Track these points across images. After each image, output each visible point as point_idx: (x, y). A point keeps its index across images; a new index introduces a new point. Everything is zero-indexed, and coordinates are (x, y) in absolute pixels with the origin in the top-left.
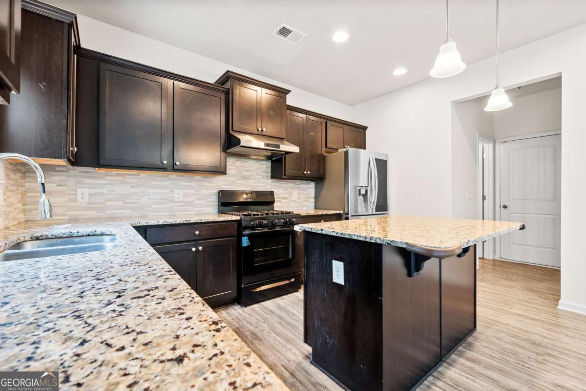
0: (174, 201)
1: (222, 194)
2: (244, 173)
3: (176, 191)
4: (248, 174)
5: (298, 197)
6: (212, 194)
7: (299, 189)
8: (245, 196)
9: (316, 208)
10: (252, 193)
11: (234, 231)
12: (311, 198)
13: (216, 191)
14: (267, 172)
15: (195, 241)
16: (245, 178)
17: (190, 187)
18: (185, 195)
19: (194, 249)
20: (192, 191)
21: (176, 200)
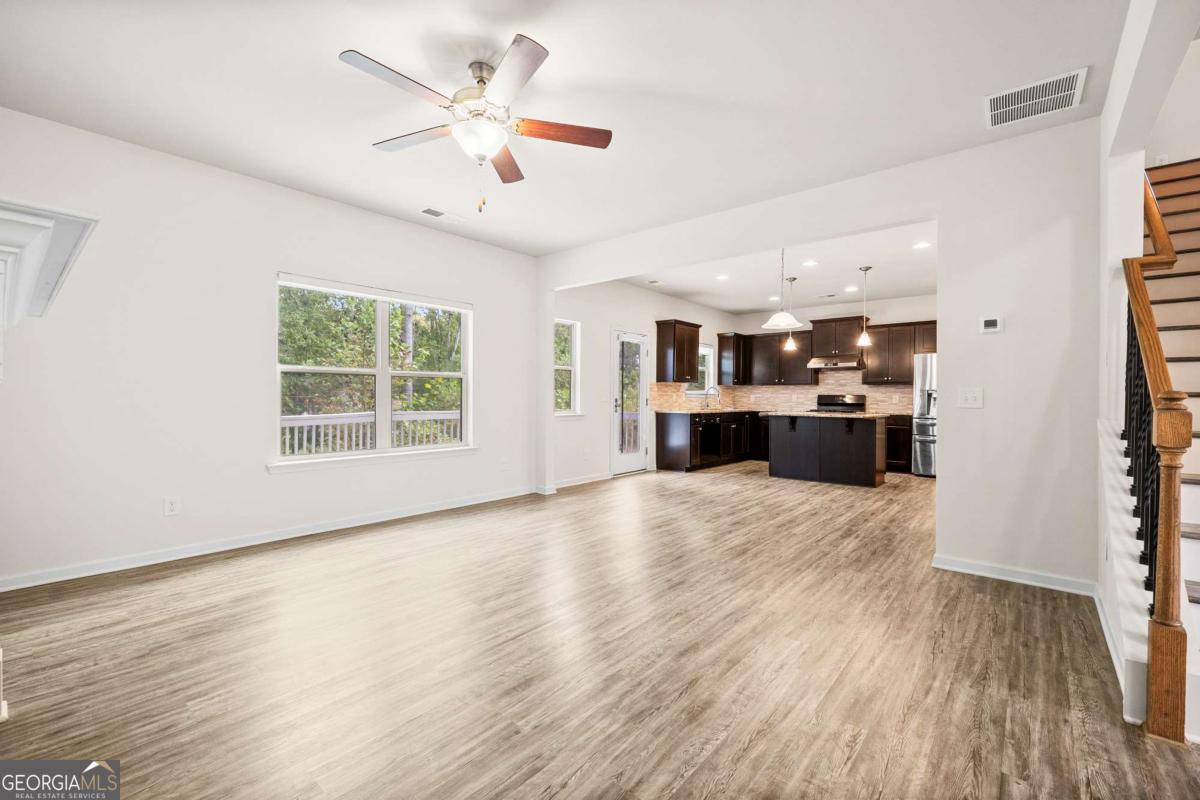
1: (820, 398)
5: (900, 401)
6: (812, 398)
7: (902, 392)
13: (816, 396)
14: (859, 380)
16: (841, 385)
17: (803, 393)
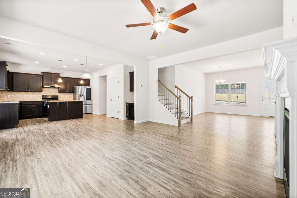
0: (30, 98)
1: (43, 96)
2: (50, 92)
3: (31, 96)
4: (51, 92)
5: (68, 97)
6: (40, 96)
7: (68, 95)
8: (49, 97)
9: (74, 99)
10: (51, 96)
11: (42, 103)
12: (72, 97)
13: (41, 96)
14: (57, 91)
15: (33, 105)
16: (50, 93)
17: (35, 95)
18: (33, 96)
19: (32, 106)
20: (35, 96)
21: (31, 97)
